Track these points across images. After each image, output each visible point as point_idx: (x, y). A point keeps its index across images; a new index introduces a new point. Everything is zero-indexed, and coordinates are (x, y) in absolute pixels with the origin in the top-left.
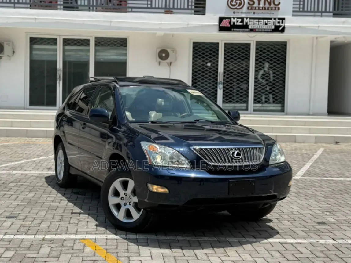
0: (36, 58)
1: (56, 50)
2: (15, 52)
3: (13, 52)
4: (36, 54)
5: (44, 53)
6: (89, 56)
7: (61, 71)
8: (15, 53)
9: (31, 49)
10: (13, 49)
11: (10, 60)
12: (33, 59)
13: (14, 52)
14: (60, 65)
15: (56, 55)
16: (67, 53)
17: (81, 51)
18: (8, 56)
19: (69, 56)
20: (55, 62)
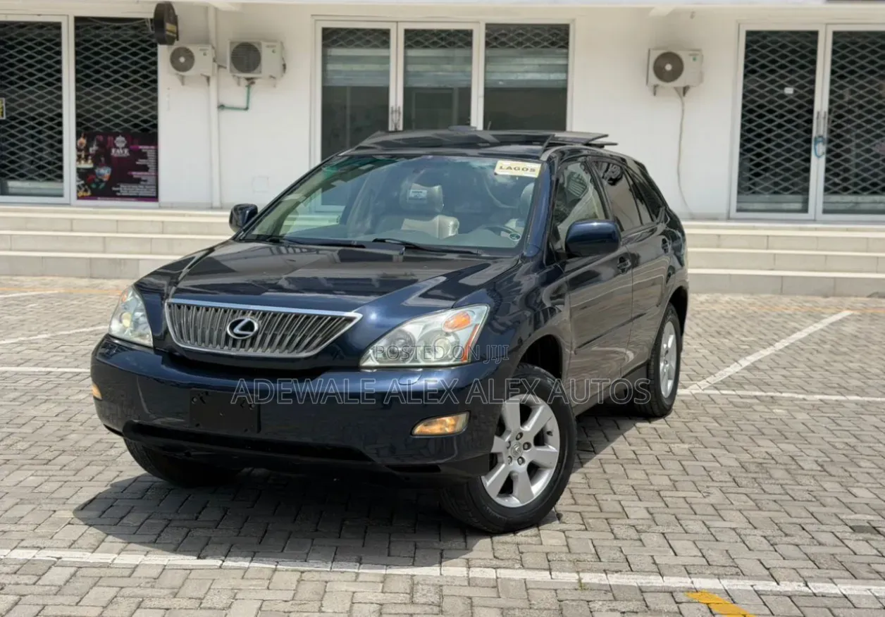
0: (338, 81)
1: (386, 60)
2: (287, 66)
3: (282, 67)
4: (339, 72)
5: (356, 67)
6: (470, 75)
7: (400, 113)
8: (287, 70)
9: (325, 59)
10: (283, 59)
11: (275, 86)
12: (330, 85)
13: (284, 66)
14: (396, 100)
15: (386, 74)
16: (411, 68)
17: (449, 60)
18: (271, 77)
19: (417, 74)
20: (384, 92)
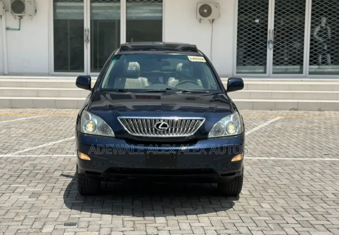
0: (60, 17)
1: (82, 8)
2: (37, 10)
3: (35, 11)
4: (62, 13)
5: (69, 11)
6: (119, 14)
7: (89, 31)
8: (37, 12)
9: (55, 8)
10: (35, 7)
11: (32, 19)
12: (57, 19)
13: (36, 11)
14: (87, 25)
15: (82, 14)
16: (94, 11)
17: (111, 8)
18: (30, 15)
19: (97, 14)
20: (82, 21)
